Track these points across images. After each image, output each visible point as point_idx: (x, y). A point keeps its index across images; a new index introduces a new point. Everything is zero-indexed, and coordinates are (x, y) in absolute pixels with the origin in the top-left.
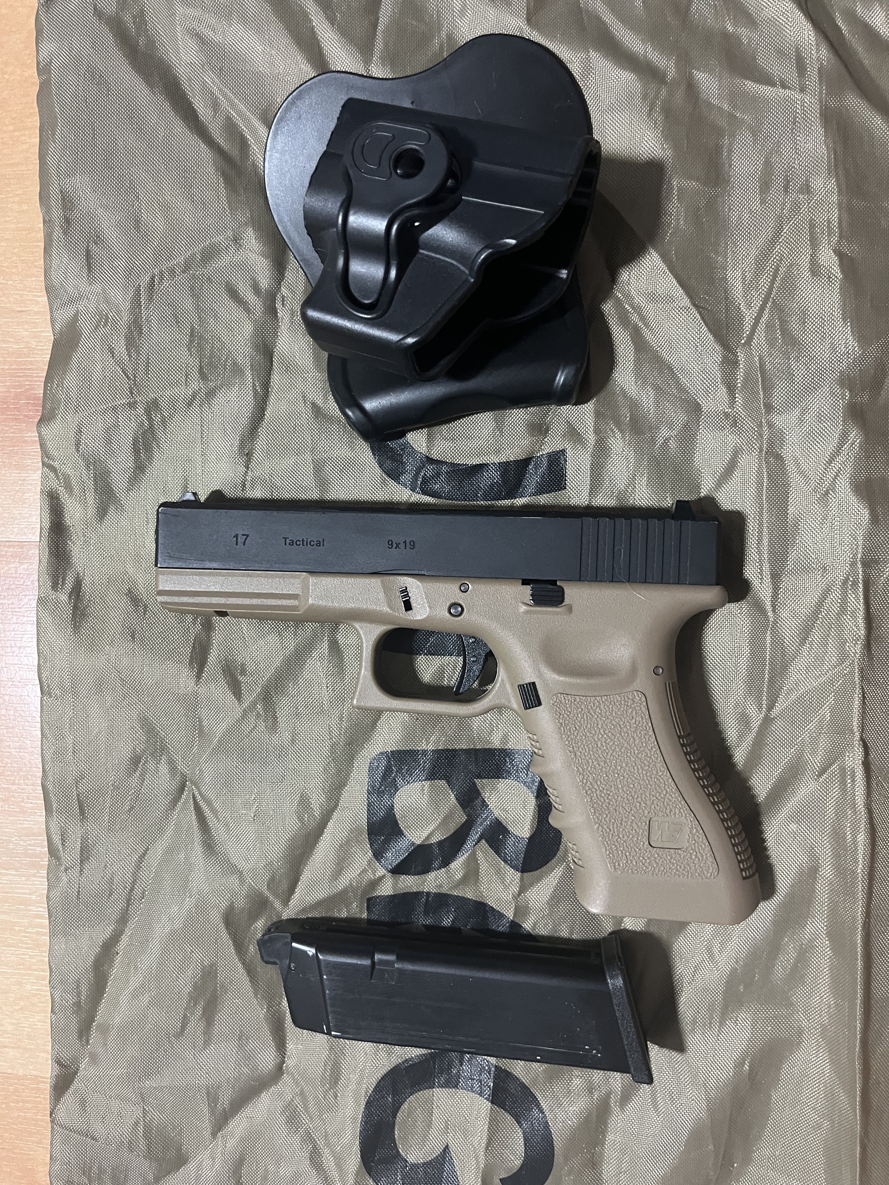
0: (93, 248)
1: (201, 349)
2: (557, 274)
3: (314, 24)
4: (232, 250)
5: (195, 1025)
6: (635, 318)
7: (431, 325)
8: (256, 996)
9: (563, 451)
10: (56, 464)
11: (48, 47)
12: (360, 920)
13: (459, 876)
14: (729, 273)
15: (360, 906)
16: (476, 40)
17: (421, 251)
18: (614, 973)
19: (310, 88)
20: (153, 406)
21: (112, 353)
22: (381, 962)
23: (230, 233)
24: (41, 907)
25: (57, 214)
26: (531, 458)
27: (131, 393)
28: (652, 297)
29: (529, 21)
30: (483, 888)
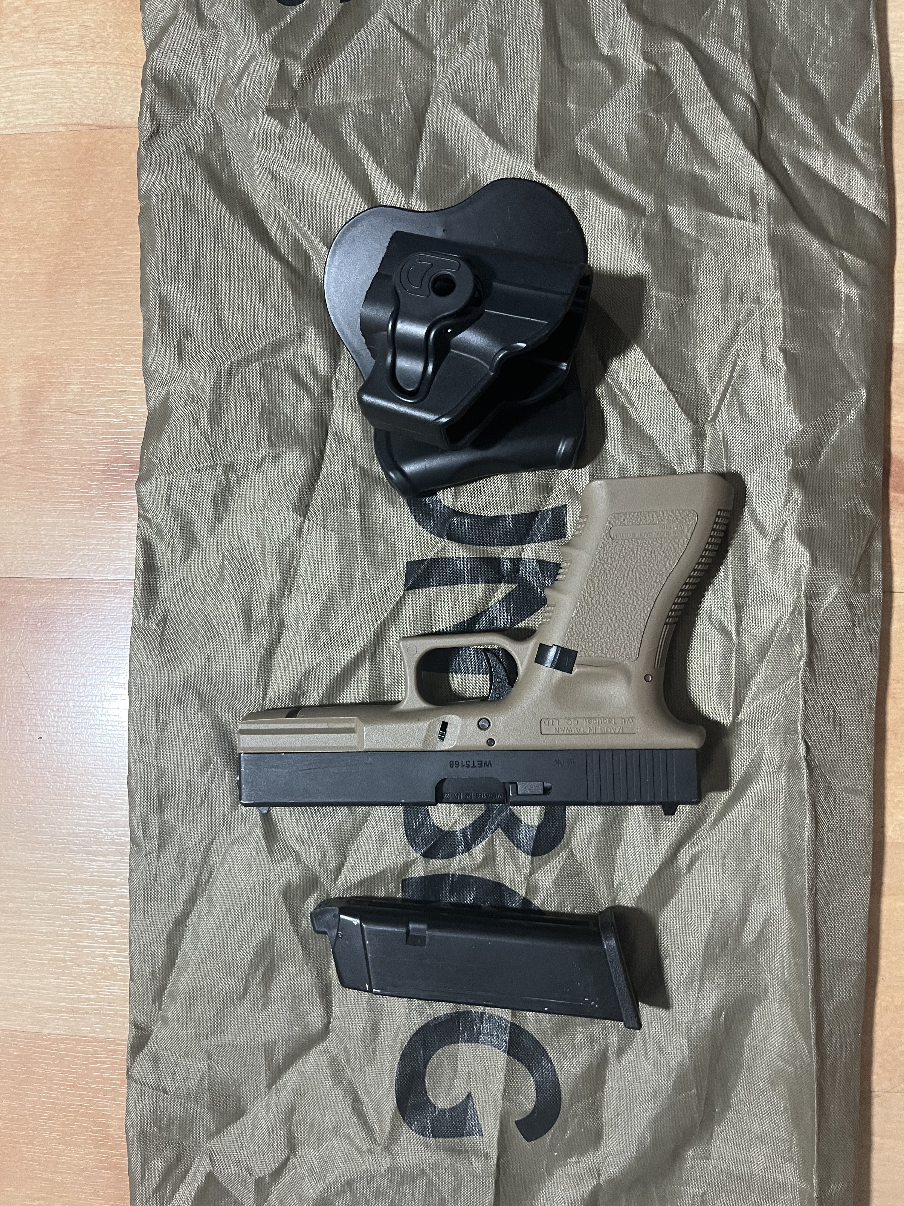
0: (183, 340)
1: (269, 422)
2: (559, 367)
3: (366, 167)
4: (296, 344)
5: (255, 991)
6: (622, 399)
7: (460, 409)
8: (307, 964)
9: (565, 506)
10: (150, 516)
11: (149, 179)
12: (396, 899)
13: (479, 859)
14: (698, 364)
15: (397, 886)
16: (495, 183)
17: (452, 350)
18: (608, 935)
19: (362, 219)
20: (229, 468)
21: (198, 425)
22: (414, 930)
23: (295, 330)
24: (125, 889)
25: (154, 314)
26: (538, 512)
27: (213, 457)
28: (636, 383)
29: (537, 166)
30: (500, 868)
